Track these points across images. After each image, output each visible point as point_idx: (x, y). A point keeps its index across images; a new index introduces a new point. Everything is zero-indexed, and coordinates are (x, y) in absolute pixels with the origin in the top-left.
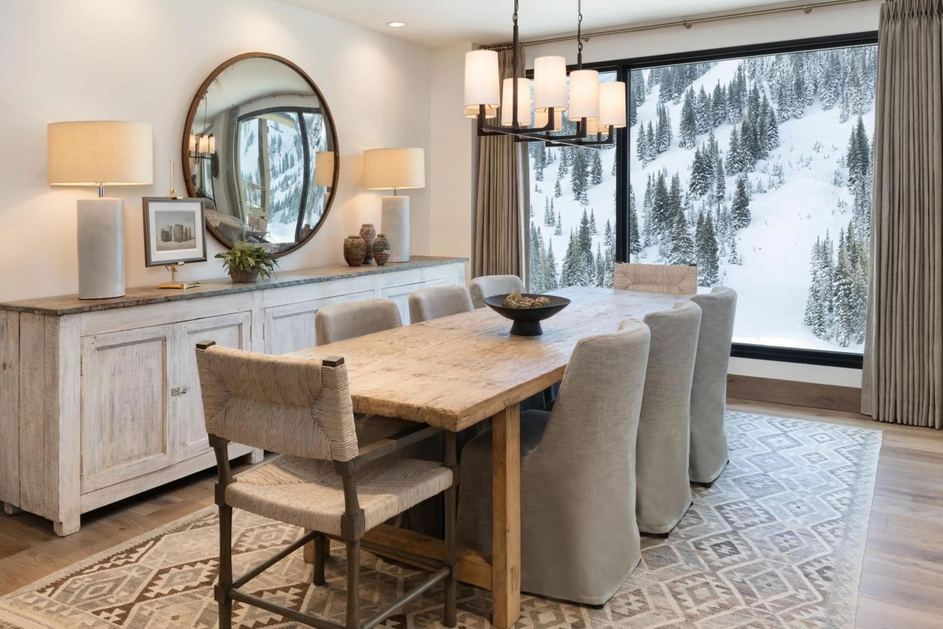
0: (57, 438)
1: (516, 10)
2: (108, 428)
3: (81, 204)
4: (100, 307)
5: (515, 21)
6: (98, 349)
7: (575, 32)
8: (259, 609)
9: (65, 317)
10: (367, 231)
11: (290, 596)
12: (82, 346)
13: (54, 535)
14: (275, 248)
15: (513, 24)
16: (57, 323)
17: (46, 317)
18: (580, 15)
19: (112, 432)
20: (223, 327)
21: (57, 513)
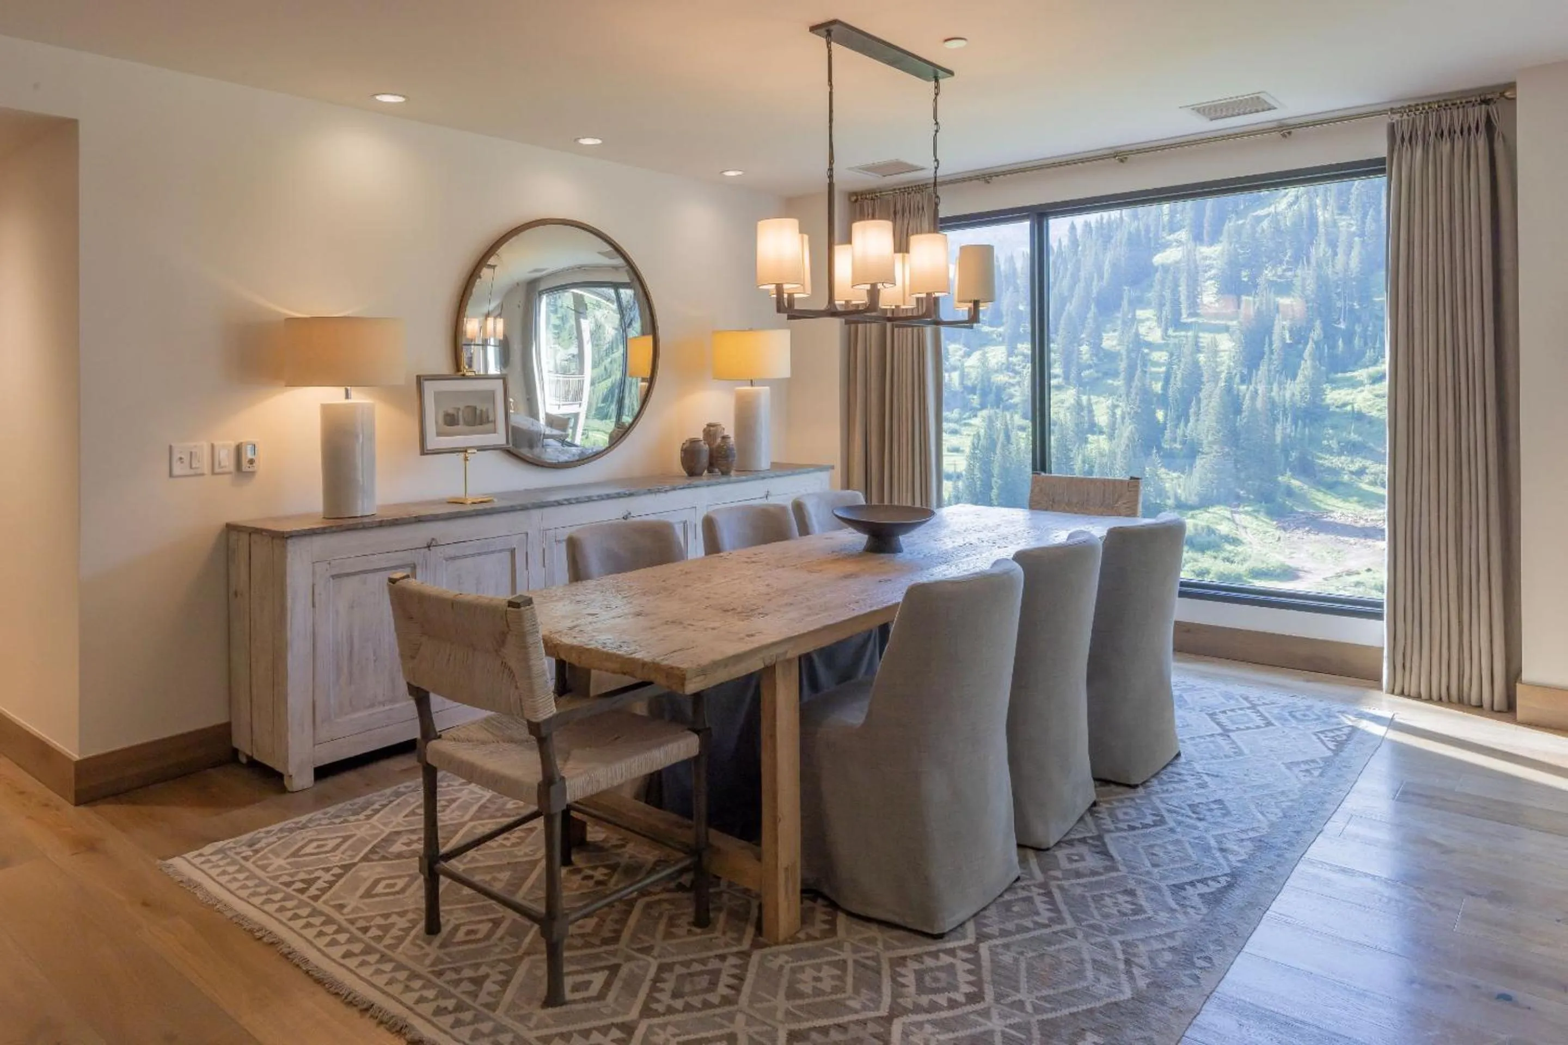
0: (285, 677)
1: (831, 163)
2: (345, 670)
3: (327, 410)
4: (334, 529)
5: (831, 177)
6: (334, 577)
7: (930, 179)
8: (466, 888)
9: (294, 540)
10: (711, 431)
11: (505, 876)
12: (314, 573)
13: (283, 790)
14: (574, 455)
15: (828, 180)
16: (284, 547)
17: (275, 541)
18: (936, 160)
19: (351, 674)
20: (493, 552)
21: (286, 762)
